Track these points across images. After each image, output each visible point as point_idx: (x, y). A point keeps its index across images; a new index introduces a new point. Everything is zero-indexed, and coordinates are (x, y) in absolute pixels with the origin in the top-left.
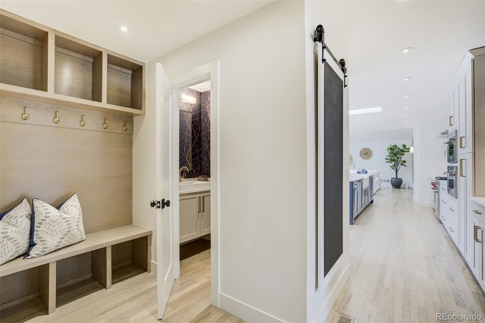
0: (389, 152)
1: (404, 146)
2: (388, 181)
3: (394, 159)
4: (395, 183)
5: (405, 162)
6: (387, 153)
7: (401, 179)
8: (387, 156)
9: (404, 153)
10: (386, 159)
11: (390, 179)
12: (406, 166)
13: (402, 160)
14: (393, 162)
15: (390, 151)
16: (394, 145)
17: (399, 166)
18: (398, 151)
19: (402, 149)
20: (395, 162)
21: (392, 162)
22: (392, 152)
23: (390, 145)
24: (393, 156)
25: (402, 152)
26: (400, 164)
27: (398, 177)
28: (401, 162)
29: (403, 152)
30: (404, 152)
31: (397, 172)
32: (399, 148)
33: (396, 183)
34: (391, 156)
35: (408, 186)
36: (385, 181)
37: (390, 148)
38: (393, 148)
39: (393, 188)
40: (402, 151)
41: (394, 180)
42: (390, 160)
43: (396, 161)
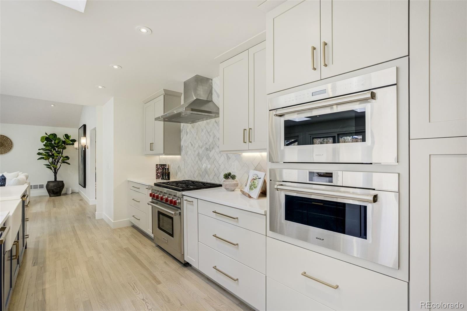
0: (44, 143)
1: (67, 136)
2: (41, 187)
3: (53, 155)
4: (53, 188)
5: (67, 158)
6: (41, 145)
7: (63, 181)
8: (39, 149)
9: (66, 146)
10: (39, 154)
11: (45, 184)
12: (69, 164)
13: (64, 155)
14: (51, 159)
15: (46, 142)
16: (52, 134)
17: (59, 164)
18: (59, 143)
19: (64, 140)
20: (53, 158)
21: (49, 159)
22: (50, 144)
23: (46, 134)
24: (50, 150)
25: (63, 145)
26: (60, 161)
27: (57, 180)
28: (62, 158)
29: (65, 144)
30: (67, 144)
31: (55, 173)
32: (59, 139)
33: (55, 189)
34: (48, 150)
35: (72, 190)
36: (36, 187)
37: (45, 137)
38: (51, 137)
39: (50, 196)
40: (64, 142)
41: (52, 184)
42: (45, 155)
43: (55, 157)
